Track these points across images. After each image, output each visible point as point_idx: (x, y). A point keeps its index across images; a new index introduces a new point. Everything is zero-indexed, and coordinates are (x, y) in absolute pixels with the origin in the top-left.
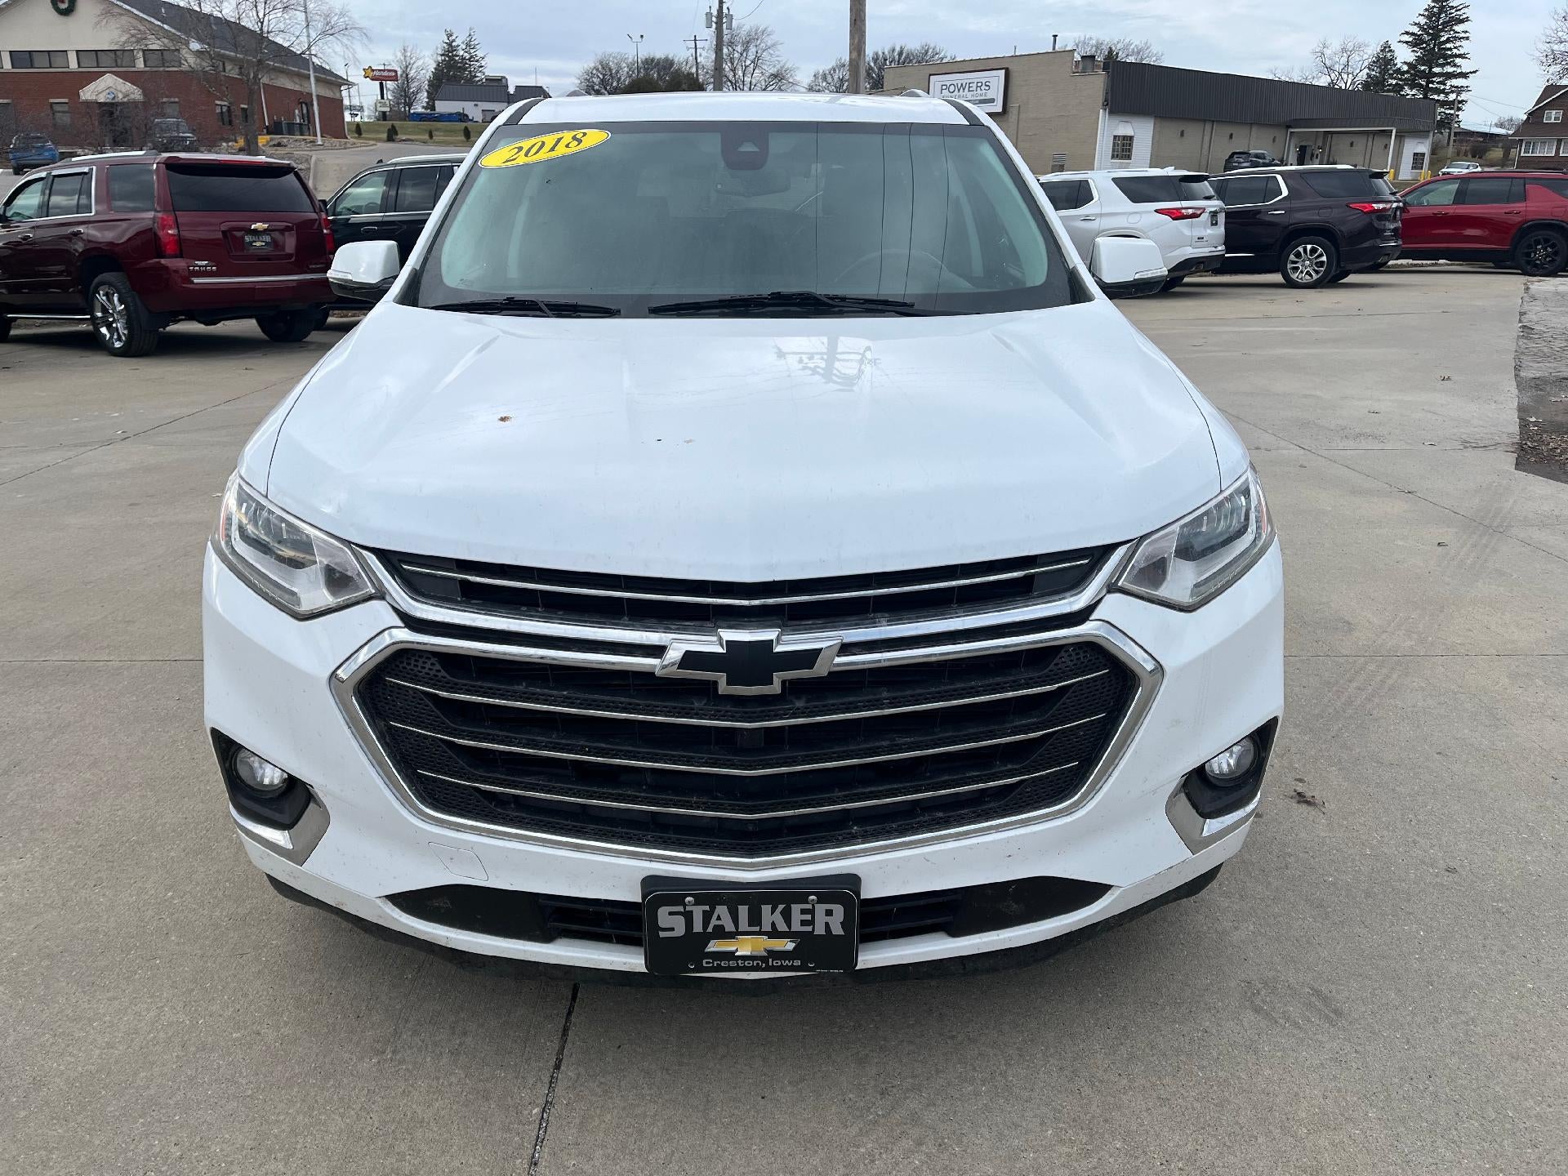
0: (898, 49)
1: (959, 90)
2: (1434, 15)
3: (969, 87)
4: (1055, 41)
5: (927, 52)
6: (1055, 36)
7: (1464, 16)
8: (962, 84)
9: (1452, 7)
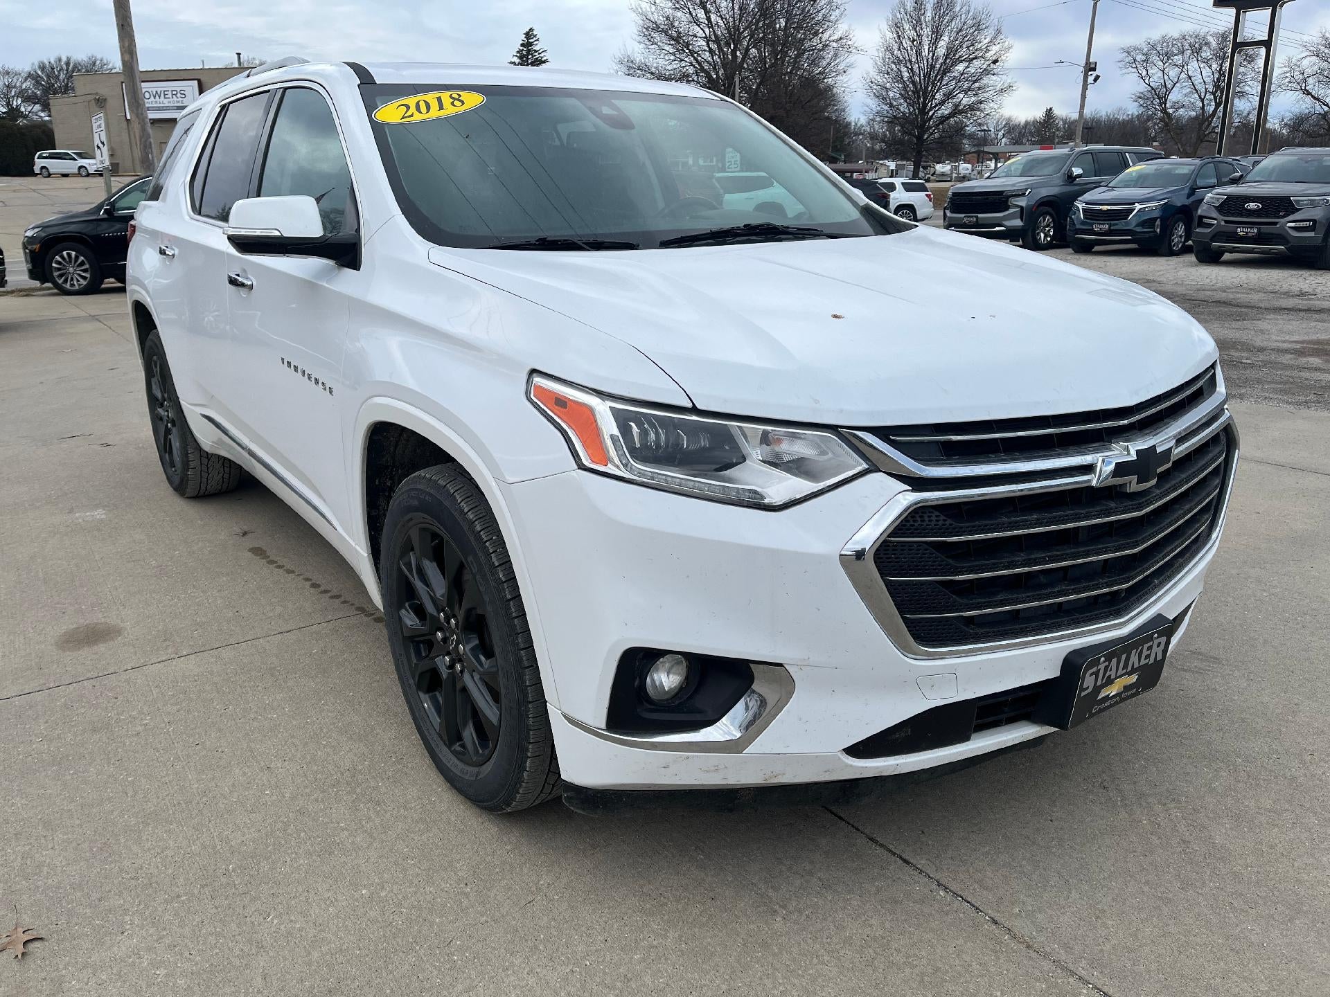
0: (64, 59)
1: (155, 97)
2: (524, 56)
3: (165, 95)
4: (239, 58)
5: (94, 63)
6: (239, 54)
7: (545, 58)
8: (157, 92)
9: (536, 51)
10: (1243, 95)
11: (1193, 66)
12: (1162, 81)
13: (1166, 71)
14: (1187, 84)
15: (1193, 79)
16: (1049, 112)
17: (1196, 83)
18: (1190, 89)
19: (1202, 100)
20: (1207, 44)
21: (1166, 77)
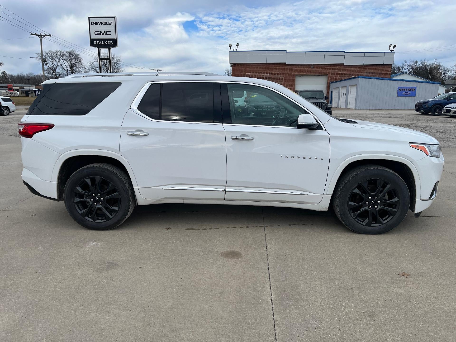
10: (80, 72)
11: (61, 61)
12: (52, 65)
13: (53, 62)
14: (61, 67)
15: (62, 65)
16: (4, 72)
17: (64, 67)
18: (62, 69)
19: (67, 72)
20: (65, 55)
21: (53, 64)
